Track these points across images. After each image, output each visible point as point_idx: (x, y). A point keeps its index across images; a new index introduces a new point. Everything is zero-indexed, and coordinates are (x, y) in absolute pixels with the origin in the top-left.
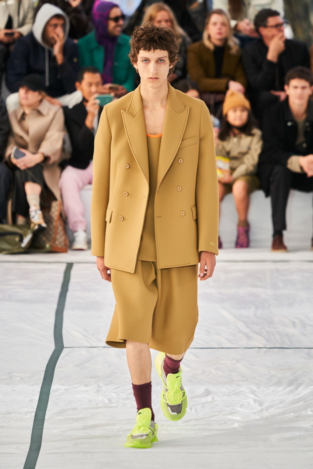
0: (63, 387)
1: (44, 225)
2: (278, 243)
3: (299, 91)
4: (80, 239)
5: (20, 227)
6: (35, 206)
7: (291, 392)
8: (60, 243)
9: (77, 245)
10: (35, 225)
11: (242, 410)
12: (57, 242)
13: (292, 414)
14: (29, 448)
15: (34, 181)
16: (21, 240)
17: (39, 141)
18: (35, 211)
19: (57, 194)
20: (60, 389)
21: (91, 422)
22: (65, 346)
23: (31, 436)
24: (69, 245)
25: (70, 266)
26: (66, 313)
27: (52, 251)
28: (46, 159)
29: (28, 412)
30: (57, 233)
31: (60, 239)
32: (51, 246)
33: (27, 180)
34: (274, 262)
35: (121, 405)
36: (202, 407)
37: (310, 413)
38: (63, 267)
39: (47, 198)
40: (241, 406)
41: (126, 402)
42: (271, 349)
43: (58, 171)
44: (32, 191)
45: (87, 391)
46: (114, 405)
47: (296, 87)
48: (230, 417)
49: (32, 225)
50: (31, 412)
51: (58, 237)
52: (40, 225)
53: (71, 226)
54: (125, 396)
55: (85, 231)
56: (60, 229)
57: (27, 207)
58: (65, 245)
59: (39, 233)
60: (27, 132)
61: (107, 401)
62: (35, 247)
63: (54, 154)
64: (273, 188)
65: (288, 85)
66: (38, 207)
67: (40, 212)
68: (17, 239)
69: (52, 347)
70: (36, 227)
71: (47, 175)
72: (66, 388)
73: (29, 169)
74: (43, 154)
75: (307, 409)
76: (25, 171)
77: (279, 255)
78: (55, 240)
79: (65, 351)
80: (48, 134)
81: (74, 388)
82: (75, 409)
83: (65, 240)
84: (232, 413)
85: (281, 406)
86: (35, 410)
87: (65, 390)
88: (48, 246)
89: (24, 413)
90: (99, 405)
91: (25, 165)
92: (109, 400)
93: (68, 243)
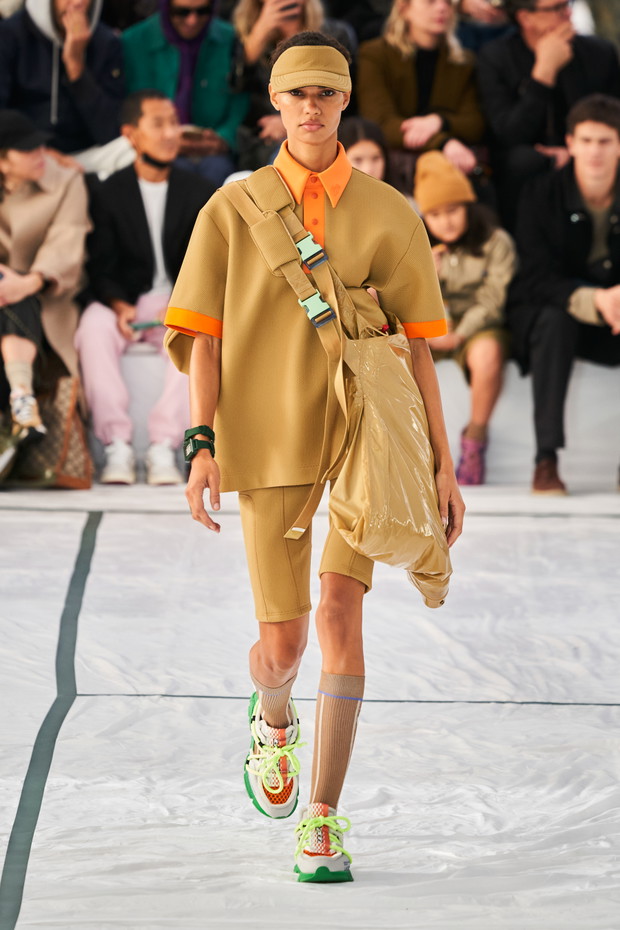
0: (74, 781)
1: (41, 429)
2: (547, 475)
3: (593, 148)
4: (119, 460)
6: (23, 387)
7: (565, 799)
8: (76, 469)
9: (112, 474)
10: (22, 428)
12: (69, 467)
13: (565, 847)
15: (21, 334)
17: (33, 246)
18: (23, 399)
19: (70, 362)
20: (67, 785)
21: (129, 858)
22: (78, 692)
24: (95, 473)
25: (95, 519)
26: (83, 621)
27: (58, 486)
28: (48, 285)
30: (68, 447)
31: (76, 460)
32: (56, 475)
33: (6, 332)
34: (537, 516)
35: (197, 822)
36: (373, 828)
37: (604, 845)
38: (80, 521)
39: (49, 370)
40: (457, 829)
41: (208, 815)
42: (525, 705)
43: (73, 312)
44: (17, 355)
45: (124, 789)
46: (182, 821)
47: (587, 140)
48: (431, 851)
49: (16, 429)
50: (2, 834)
51: (71, 455)
52: (32, 429)
53: (99, 432)
54: (206, 803)
55: (130, 443)
56: (76, 438)
58: (86, 472)
59: (30, 446)
60: (8, 230)
61: (166, 813)
62: (21, 476)
63: (66, 274)
64: (536, 356)
65: (572, 133)
66: (29, 390)
67: (32, 401)
69: (52, 694)
70: (25, 434)
71: (49, 321)
72: (79, 782)
73: (11, 306)
74: (41, 274)
75: (599, 836)
76: (1, 310)
77: (549, 501)
78: (64, 462)
79: (78, 704)
80: (53, 231)
81: (94, 783)
82: (96, 829)
83: (86, 462)
84: (436, 843)
86: (11, 829)
87: (77, 787)
88: (48, 474)
90: (149, 822)
91: (2, 298)
92: (171, 811)
93: (91, 467)
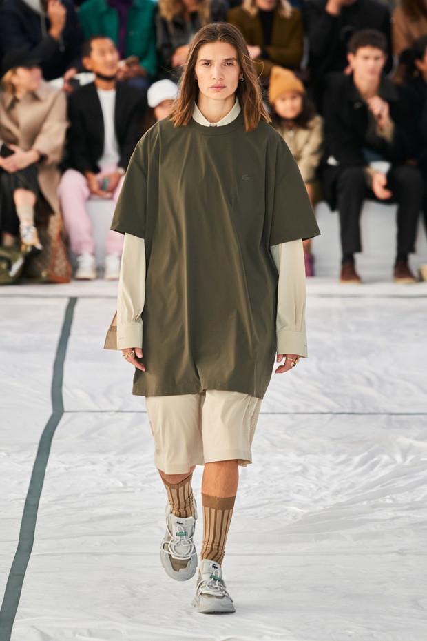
0: (64, 465)
1: (39, 246)
2: (349, 271)
3: (371, 63)
4: (86, 265)
5: (8, 249)
6: (28, 220)
7: (364, 473)
8: (60, 271)
9: (82, 273)
10: (27, 246)
11: (299, 497)
12: (57, 270)
13: (365, 503)
14: (16, 547)
15: (26, 188)
16: (9, 267)
17: (33, 134)
18: (28, 228)
19: (55, 206)
20: (59, 468)
21: (100, 511)
22: (66, 409)
23: (19, 531)
25: (73, 301)
26: (68, 366)
27: (51, 281)
28: (43, 158)
29: (16, 500)
30: (55, 257)
31: (61, 265)
32: (48, 275)
33: (17, 187)
34: (343, 296)
35: (139, 489)
36: (247, 493)
37: (388, 501)
38: (64, 304)
40: (299, 492)
41: (146, 485)
42: (338, 416)
43: (57, 175)
44: (24, 202)
45: (94, 470)
46: (131, 489)
48: (284, 507)
49: (23, 248)
50: (20, 499)
51: (57, 262)
52: (33, 247)
53: (74, 248)
54: (145, 478)
55: (93, 254)
56: (61, 253)
57: (16, 222)
58: (67, 273)
59: (33, 257)
60: (17, 124)
61: (121, 485)
62: (28, 276)
63: (54, 152)
64: (341, 197)
66: (31, 222)
67: (33, 230)
68: (4, 266)
69: (48, 411)
70: (29, 249)
71: (42, 179)
72: (67, 466)
73: (20, 171)
74: (38, 152)
75: (385, 496)
76: (14, 174)
77: (350, 288)
78: (53, 266)
79: (65, 417)
80: (46, 126)
81: (77, 466)
82: (78, 495)
83: (66, 267)
84: (285, 501)
85: (351, 491)
86: (25, 496)
87: (66, 469)
88: (44, 274)
89: (12, 500)
90: (110, 490)
91: (15, 166)
92: (124, 483)
93: (70, 270)
